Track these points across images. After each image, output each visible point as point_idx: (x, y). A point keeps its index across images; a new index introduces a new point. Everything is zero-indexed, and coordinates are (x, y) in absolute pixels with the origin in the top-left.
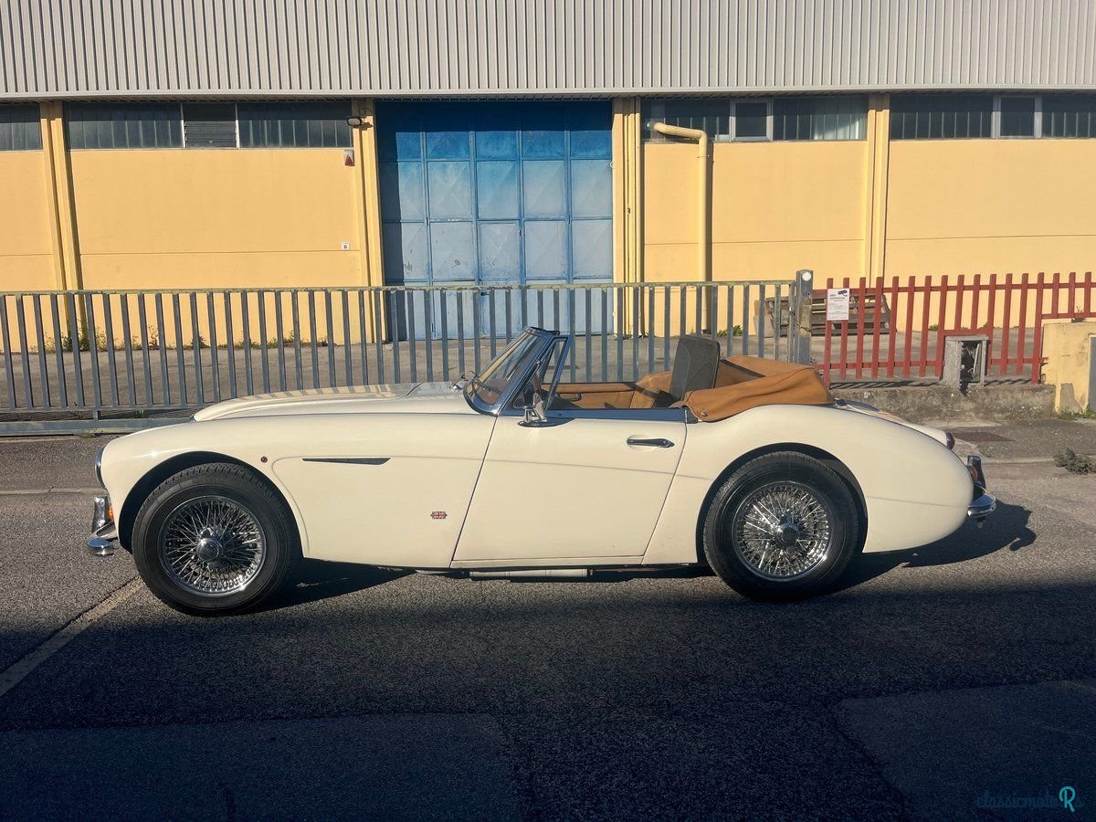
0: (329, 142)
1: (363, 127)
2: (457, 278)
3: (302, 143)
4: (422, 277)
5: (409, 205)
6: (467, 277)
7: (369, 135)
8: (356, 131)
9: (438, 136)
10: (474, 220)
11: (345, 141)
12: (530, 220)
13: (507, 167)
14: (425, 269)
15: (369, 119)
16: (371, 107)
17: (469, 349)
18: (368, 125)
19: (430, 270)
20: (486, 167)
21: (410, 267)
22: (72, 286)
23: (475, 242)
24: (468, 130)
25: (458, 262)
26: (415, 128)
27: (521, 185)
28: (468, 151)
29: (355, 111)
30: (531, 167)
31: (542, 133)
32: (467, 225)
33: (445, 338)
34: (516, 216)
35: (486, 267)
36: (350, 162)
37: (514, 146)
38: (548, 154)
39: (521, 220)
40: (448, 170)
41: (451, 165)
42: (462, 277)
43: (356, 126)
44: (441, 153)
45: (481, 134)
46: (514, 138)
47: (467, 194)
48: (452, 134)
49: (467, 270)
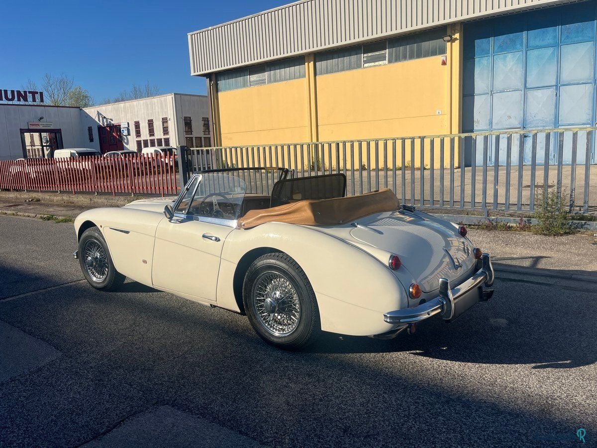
0: (434, 53)
1: (452, 41)
2: (509, 127)
3: (419, 56)
4: (485, 128)
5: (480, 83)
6: (515, 126)
7: (456, 45)
8: (449, 44)
9: (502, 38)
10: (523, 89)
11: (443, 51)
12: (564, 85)
13: (550, 51)
14: (488, 122)
15: (457, 36)
16: (458, 28)
17: (502, 174)
18: (456, 39)
19: (491, 123)
20: (533, 54)
21: (478, 122)
22: (314, 140)
23: (522, 102)
24: (522, 31)
25: (510, 117)
26: (487, 36)
27: (559, 62)
28: (521, 44)
29: (449, 32)
30: (566, 49)
31: (576, 25)
32: (518, 93)
33: (497, 166)
34: (554, 83)
35: (529, 118)
36: (444, 63)
37: (555, 37)
38: (580, 38)
39: (557, 87)
40: (508, 59)
41: (510, 55)
42: (512, 126)
43: (448, 41)
44: (503, 49)
45: (531, 32)
46: (556, 31)
47: (520, 72)
48: (511, 35)
49: (516, 122)
